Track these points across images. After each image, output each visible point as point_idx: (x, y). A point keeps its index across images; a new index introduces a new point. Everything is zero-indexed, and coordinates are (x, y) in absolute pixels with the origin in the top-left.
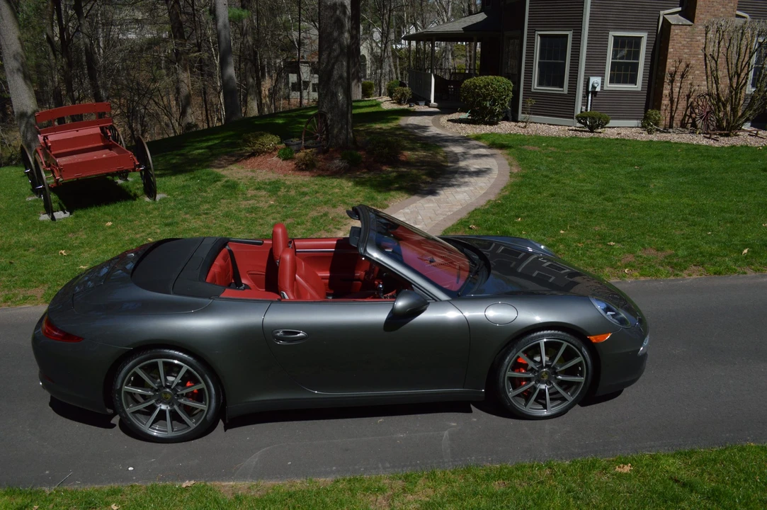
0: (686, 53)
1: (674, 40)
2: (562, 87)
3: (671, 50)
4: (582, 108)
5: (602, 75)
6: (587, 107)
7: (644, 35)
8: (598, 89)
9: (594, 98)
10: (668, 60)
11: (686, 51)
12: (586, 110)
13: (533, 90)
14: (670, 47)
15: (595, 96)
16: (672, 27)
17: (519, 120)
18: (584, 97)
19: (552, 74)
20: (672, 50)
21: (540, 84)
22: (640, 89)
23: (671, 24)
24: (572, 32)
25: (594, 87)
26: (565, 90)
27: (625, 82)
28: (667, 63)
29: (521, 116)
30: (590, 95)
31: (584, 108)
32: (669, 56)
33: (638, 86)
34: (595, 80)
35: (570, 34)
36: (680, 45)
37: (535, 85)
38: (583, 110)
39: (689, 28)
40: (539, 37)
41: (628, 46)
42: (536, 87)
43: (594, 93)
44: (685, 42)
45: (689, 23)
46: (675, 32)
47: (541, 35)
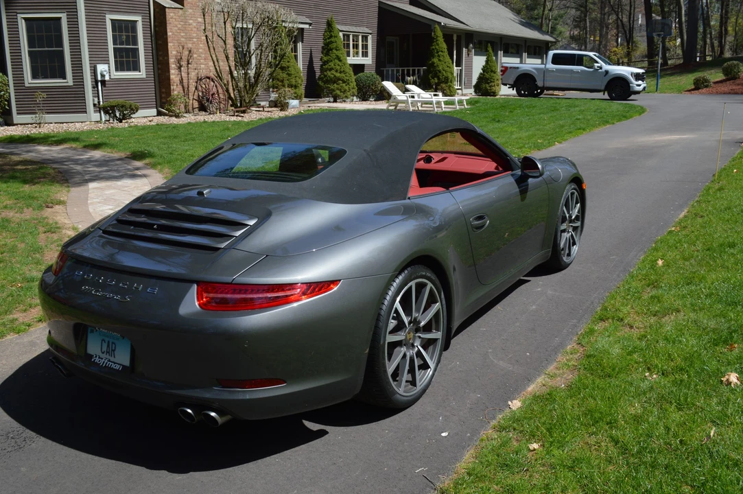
0: (182, 37)
1: (170, 23)
2: (64, 78)
3: (169, 34)
4: (94, 100)
5: (107, 62)
6: (99, 99)
7: (138, 18)
8: (107, 78)
9: (104, 88)
10: (169, 44)
11: (182, 34)
12: (99, 102)
13: (27, 85)
14: (168, 30)
15: (105, 86)
16: (167, 9)
17: (15, 122)
18: (94, 88)
19: (47, 63)
20: (171, 34)
21: (34, 76)
22: (144, 76)
23: (165, 7)
24: (65, 14)
25: (103, 76)
26: (70, 80)
27: (129, 70)
28: (169, 47)
29: (17, 118)
30: (99, 84)
31: (96, 99)
32: (169, 40)
33: (142, 74)
34: (101, 68)
35: (63, 16)
36: (176, 28)
37: (29, 80)
38: (96, 102)
39: (181, 11)
40: (23, 21)
41: (124, 31)
42: (30, 81)
43: (103, 82)
44: (179, 26)
45: (180, 7)
46: (170, 15)
47: (26, 19)
